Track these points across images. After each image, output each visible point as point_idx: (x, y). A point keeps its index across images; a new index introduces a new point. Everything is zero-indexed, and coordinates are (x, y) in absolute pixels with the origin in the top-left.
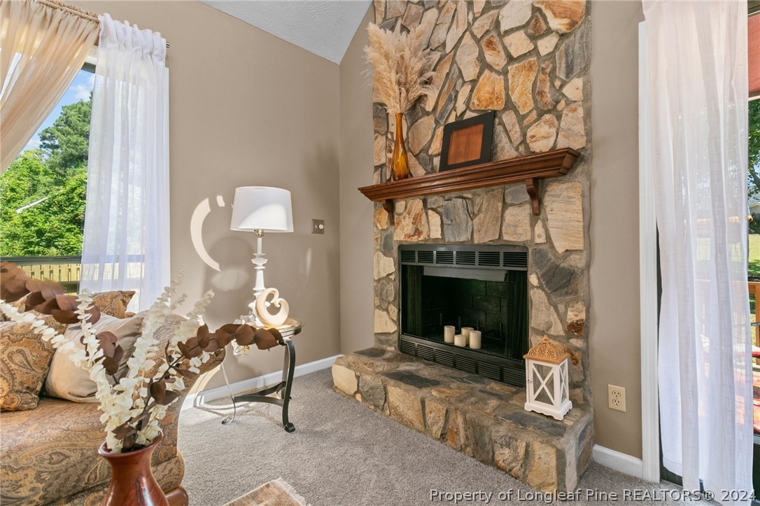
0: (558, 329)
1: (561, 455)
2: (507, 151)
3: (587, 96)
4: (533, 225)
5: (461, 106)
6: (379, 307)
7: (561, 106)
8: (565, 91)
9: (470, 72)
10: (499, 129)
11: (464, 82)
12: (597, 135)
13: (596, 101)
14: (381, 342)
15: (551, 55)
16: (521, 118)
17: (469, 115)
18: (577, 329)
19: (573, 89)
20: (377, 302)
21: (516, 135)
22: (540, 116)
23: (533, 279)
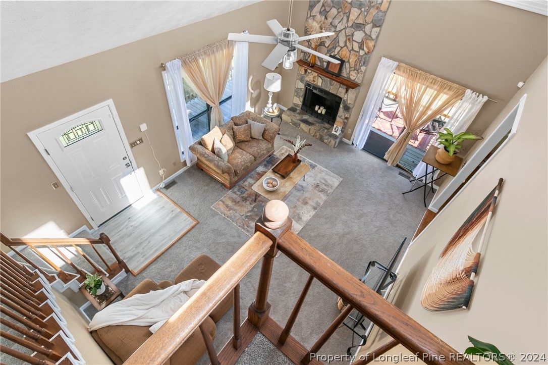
0: (343, 117)
1: (336, 142)
2: (344, 74)
3: (365, 72)
4: (345, 94)
5: (336, 53)
6: (296, 96)
7: (359, 71)
8: (362, 68)
9: (342, 44)
10: (344, 66)
11: (339, 46)
12: (364, 81)
13: (367, 74)
14: (295, 106)
15: (362, 56)
16: (350, 67)
17: (337, 56)
18: (347, 118)
19: (363, 68)
20: (295, 94)
21: (348, 71)
22: (355, 70)
23: (341, 106)
